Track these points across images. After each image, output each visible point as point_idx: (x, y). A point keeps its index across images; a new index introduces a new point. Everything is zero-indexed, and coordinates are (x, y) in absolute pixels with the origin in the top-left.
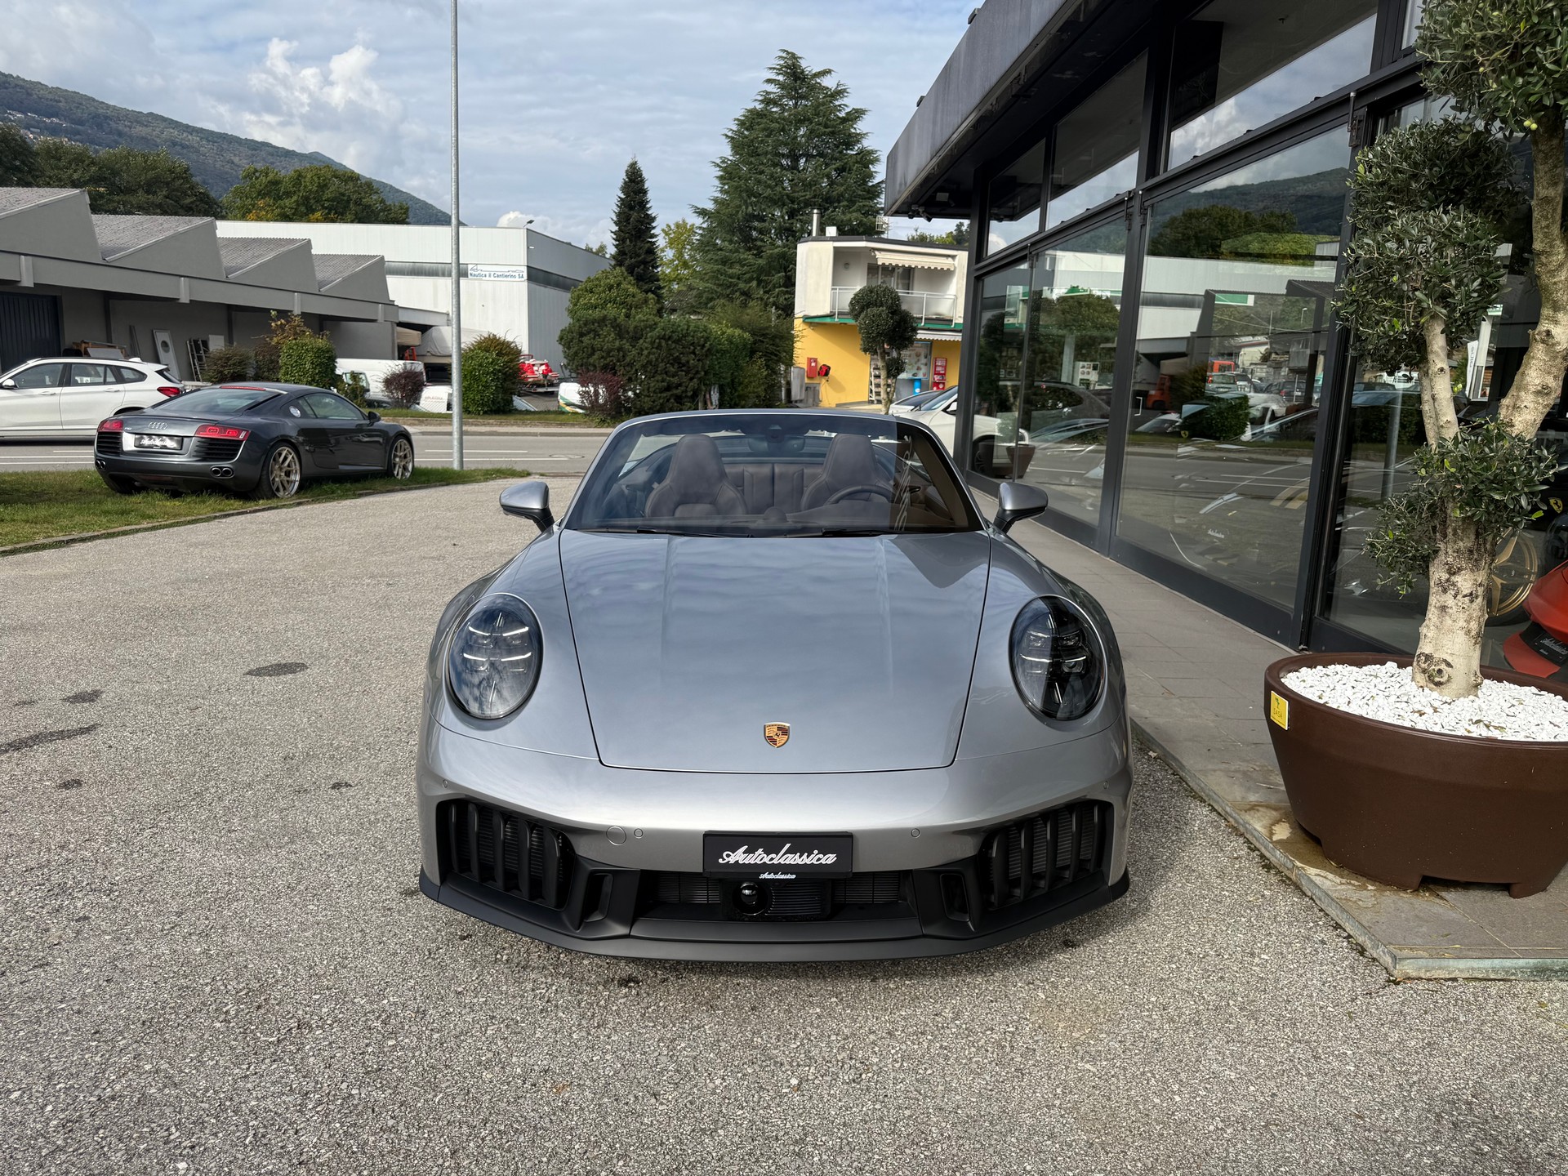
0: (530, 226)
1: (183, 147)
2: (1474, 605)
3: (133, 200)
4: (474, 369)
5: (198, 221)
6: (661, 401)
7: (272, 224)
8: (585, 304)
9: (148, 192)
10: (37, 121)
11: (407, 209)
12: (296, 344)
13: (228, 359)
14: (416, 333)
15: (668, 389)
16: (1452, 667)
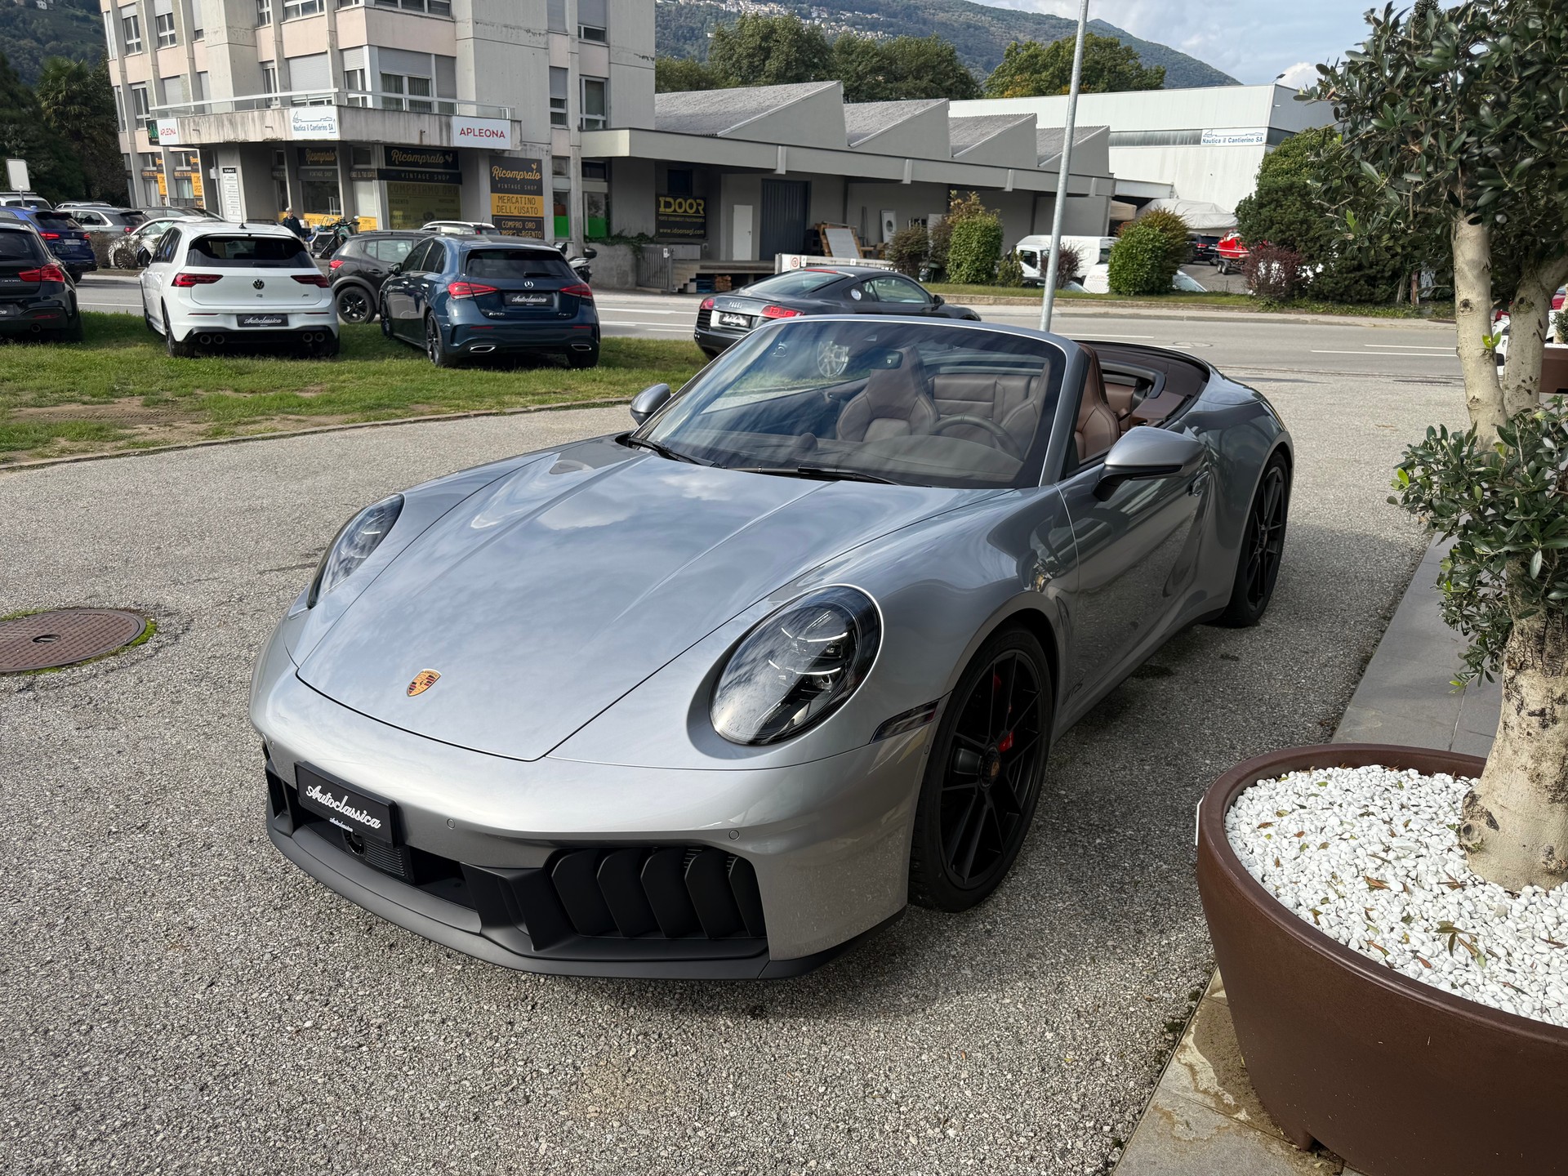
0: (1281, 82)
1: (976, 28)
2: (1549, 734)
3: (903, 86)
4: (1133, 246)
5: (934, 103)
6: (1346, 283)
7: (1015, 100)
8: (1275, 170)
9: (916, 78)
10: (861, 19)
11: (1164, 73)
12: (967, 223)
13: (908, 239)
14: (1132, 207)
15: (1360, 267)
16: (1496, 828)
